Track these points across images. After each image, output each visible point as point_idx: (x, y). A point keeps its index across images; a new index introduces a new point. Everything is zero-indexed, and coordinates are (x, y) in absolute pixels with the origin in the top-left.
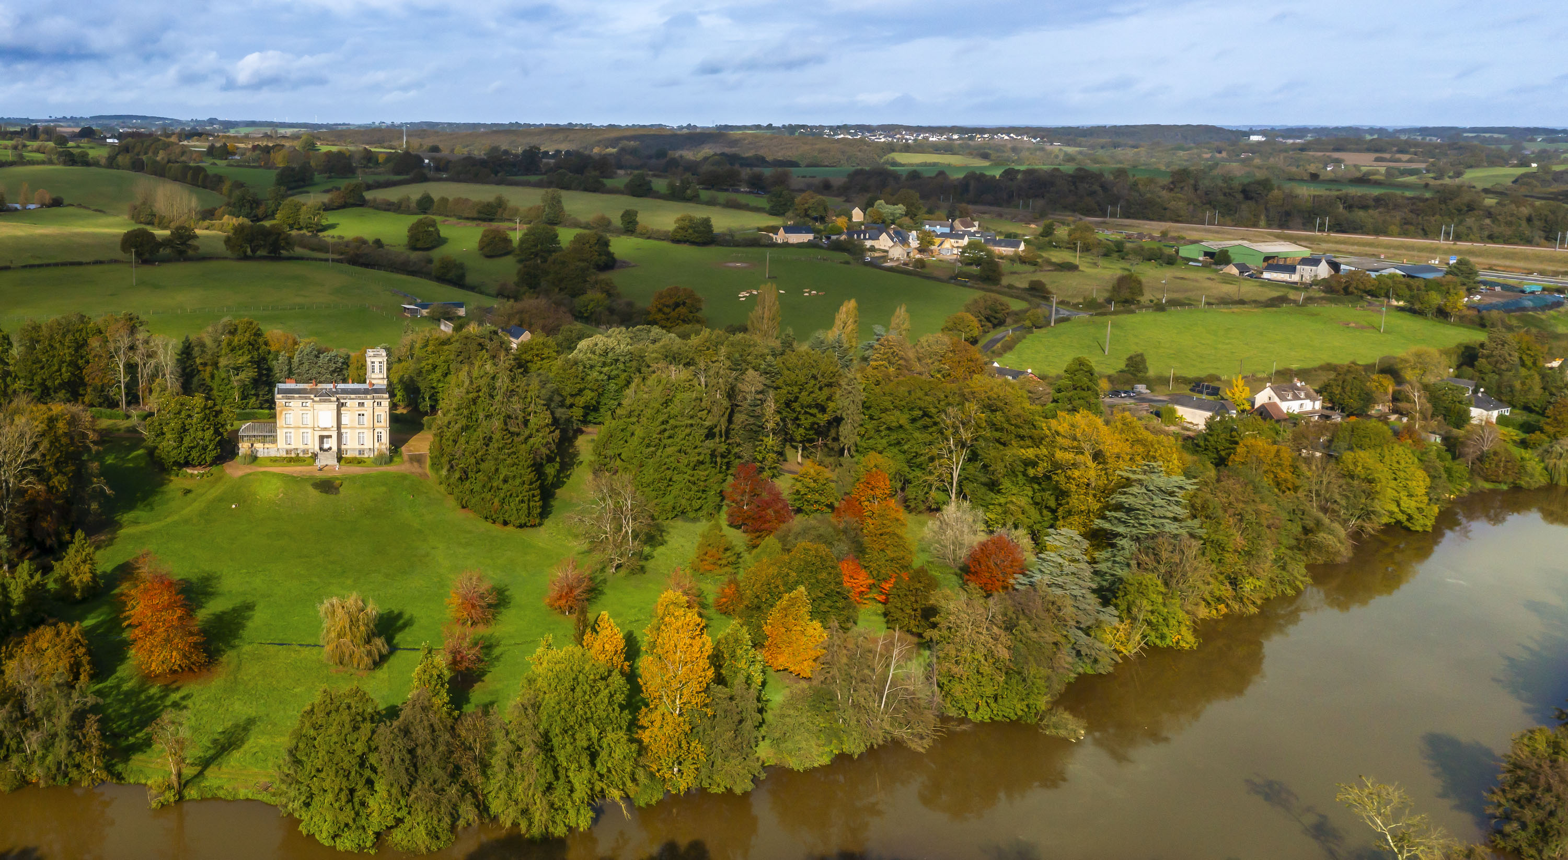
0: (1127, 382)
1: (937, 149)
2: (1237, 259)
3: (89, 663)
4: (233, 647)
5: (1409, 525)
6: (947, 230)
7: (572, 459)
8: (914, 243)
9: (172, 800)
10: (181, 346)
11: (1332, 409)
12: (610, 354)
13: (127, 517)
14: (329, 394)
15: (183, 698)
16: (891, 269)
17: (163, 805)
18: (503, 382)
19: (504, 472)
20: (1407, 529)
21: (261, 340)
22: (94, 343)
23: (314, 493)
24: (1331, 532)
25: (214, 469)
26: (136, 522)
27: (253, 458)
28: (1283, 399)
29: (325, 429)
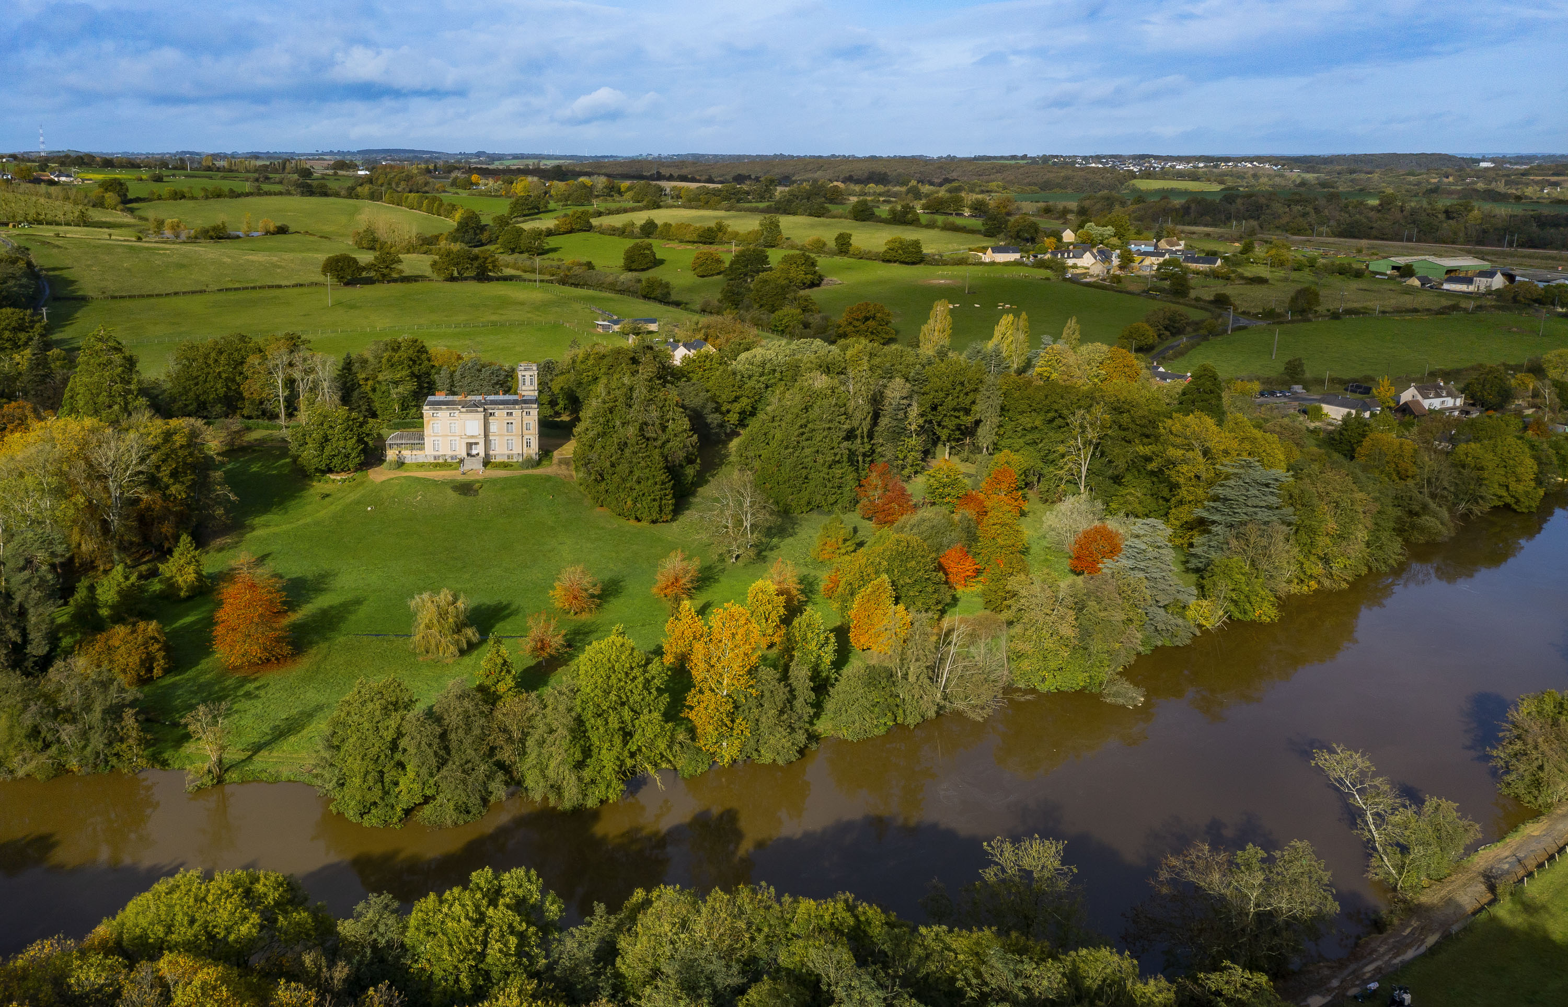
0: (1284, 383)
1: (1181, 175)
2: (1421, 272)
3: (164, 658)
4: (327, 639)
5: (1516, 507)
6: (1151, 249)
7: (721, 460)
8: (1116, 261)
9: (210, 783)
10: (341, 364)
11: (1473, 405)
12: (768, 365)
13: (257, 521)
14: (476, 405)
15: (257, 688)
16: (1088, 285)
17: (199, 788)
18: (641, 392)
19: (637, 473)
20: (1515, 511)
21: (424, 356)
22: (253, 360)
23: (452, 495)
24: (1435, 515)
25: (358, 475)
26: (266, 525)
27: (400, 464)
28: (1426, 397)
29: (472, 437)
